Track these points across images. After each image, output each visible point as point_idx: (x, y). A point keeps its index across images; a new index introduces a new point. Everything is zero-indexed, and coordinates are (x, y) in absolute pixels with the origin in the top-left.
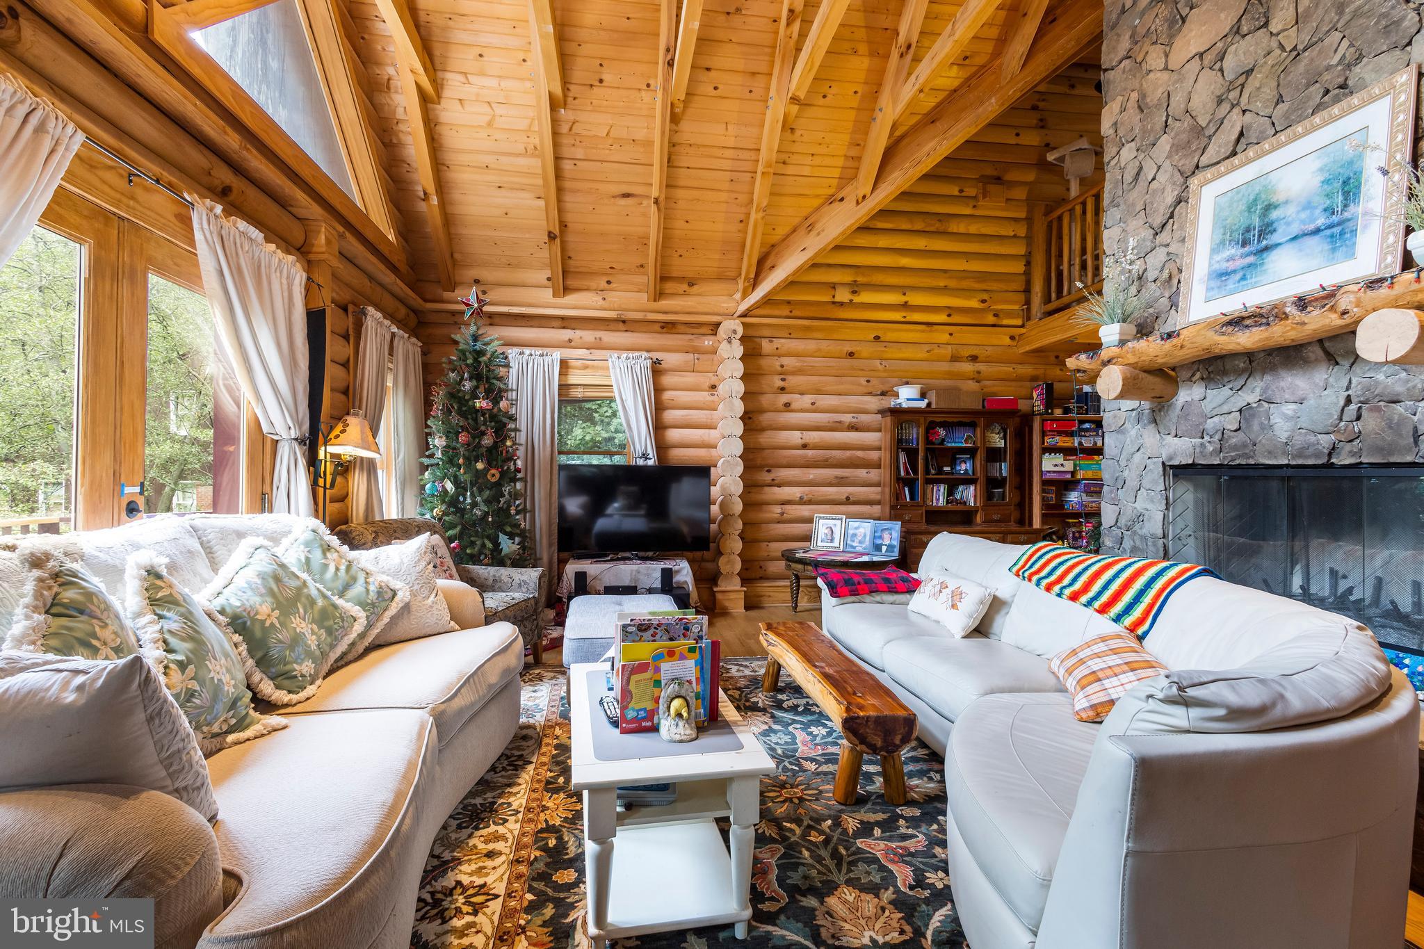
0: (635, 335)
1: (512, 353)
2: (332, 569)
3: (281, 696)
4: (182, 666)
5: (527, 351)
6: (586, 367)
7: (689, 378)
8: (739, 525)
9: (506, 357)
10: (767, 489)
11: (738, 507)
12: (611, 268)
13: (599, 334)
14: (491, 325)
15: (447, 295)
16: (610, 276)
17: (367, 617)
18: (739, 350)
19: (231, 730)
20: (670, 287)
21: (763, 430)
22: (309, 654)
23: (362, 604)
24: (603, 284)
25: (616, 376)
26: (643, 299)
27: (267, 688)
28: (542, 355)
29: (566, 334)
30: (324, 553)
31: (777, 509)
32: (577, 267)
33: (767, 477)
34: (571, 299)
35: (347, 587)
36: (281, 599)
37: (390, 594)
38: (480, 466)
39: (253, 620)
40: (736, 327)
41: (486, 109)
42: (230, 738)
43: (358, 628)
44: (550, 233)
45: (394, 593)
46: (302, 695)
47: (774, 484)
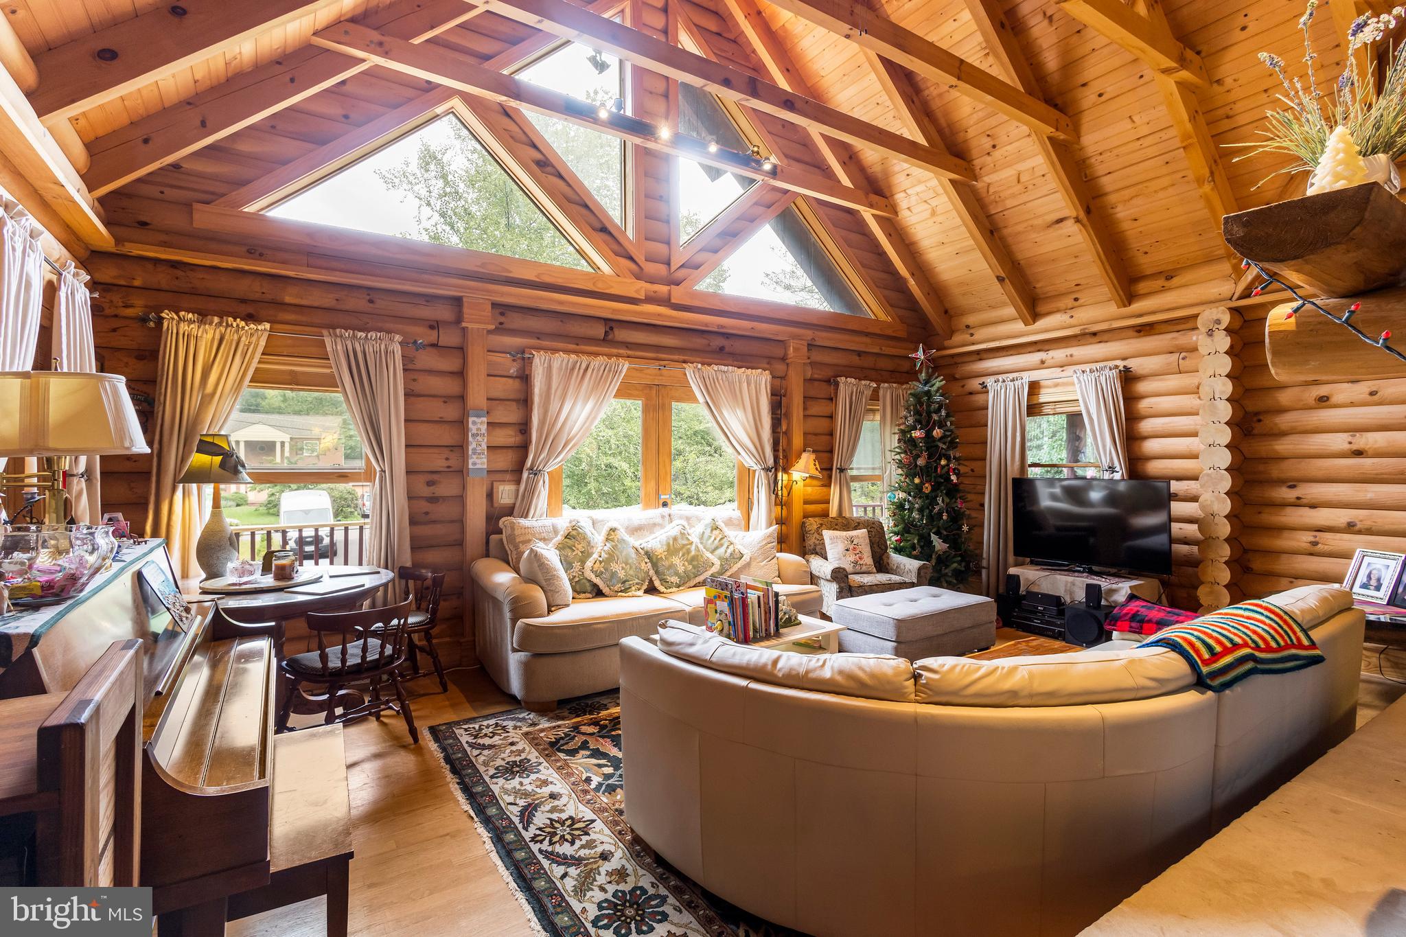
0: (1109, 344)
1: (990, 381)
2: (712, 539)
3: (662, 589)
4: (601, 562)
5: (1000, 377)
6: (1056, 385)
7: (1173, 382)
8: (1226, 551)
9: (986, 387)
10: (1289, 510)
11: (1225, 529)
12: (1077, 285)
13: (1069, 351)
14: (981, 360)
15: (947, 343)
16: (1074, 296)
17: (721, 565)
18: (1224, 342)
19: (621, 591)
20: (1142, 287)
21: (1283, 434)
22: (677, 574)
23: (720, 558)
24: (1070, 303)
25: (1081, 390)
26: (1112, 309)
27: (657, 583)
28: (1013, 380)
29: (1036, 357)
30: (712, 530)
31: (1307, 537)
32: (1045, 294)
33: (1289, 494)
34: (1042, 323)
35: (716, 548)
36: (672, 548)
37: (738, 556)
38: (917, 481)
39: (654, 554)
40: (1220, 316)
41: (926, 206)
42: (620, 594)
43: (714, 569)
44: (998, 277)
45: (742, 556)
46: (669, 590)
47: (1298, 503)
